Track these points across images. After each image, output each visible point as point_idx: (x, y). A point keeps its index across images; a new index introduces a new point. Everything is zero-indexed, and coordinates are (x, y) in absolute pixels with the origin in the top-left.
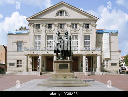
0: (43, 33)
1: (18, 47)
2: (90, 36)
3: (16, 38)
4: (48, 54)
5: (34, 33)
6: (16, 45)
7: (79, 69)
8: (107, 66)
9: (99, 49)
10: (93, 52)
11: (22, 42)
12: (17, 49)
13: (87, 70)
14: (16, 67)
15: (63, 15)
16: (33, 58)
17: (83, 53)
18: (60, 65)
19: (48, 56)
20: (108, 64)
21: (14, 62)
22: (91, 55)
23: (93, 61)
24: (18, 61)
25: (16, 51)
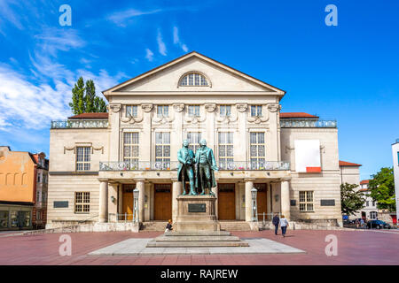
0: (146, 126)
1: (77, 160)
2: (264, 133)
3: (75, 138)
4: (158, 177)
5: (122, 127)
6: (72, 155)
7: (237, 214)
8: (310, 206)
9: (286, 166)
10: (270, 172)
11: (89, 147)
12: (77, 165)
13: (255, 216)
14: (73, 211)
15: (197, 85)
16: (118, 186)
17: (247, 175)
18: (189, 205)
19: (157, 182)
20: (314, 203)
21: (68, 197)
22: (265, 179)
23: (273, 195)
24: (78, 195)
25: (73, 169)
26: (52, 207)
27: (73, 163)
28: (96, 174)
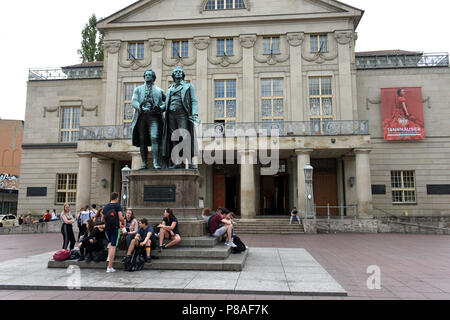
1: (62, 127)
3: (58, 95)
5: (121, 75)
6: (55, 119)
8: (411, 194)
9: (363, 127)
10: (336, 139)
11: (79, 107)
12: (61, 133)
14: (53, 201)
16: (113, 165)
17: (300, 143)
18: (146, 188)
21: (48, 181)
24: (61, 178)
25: (55, 140)
26: (25, 196)
27: (56, 130)
28: (74, 146)
